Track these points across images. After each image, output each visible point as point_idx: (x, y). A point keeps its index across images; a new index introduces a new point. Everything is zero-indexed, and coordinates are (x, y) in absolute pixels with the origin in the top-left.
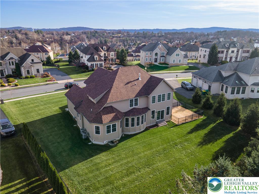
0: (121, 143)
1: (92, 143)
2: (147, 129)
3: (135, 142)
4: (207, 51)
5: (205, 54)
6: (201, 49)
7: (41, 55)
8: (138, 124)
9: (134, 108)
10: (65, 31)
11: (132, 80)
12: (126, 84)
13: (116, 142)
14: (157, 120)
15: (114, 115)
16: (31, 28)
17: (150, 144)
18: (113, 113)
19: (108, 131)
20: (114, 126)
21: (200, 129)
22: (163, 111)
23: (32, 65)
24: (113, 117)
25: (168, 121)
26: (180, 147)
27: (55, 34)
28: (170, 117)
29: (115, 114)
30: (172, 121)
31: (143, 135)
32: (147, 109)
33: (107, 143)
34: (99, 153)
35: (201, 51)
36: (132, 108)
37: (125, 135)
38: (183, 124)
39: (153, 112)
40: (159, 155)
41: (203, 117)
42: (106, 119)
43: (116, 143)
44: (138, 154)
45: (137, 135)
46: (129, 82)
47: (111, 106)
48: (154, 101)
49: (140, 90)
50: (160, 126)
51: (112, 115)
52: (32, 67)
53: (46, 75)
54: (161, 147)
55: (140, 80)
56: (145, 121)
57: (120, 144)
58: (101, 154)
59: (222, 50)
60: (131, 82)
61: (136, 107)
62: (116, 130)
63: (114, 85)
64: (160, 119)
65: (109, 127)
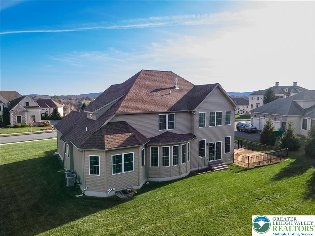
0: (143, 194)
1: (84, 194)
2: (192, 174)
3: (171, 193)
4: (260, 99)
5: (258, 102)
6: (252, 98)
7: (48, 111)
8: (176, 162)
9: (167, 132)
10: (85, 97)
11: (163, 87)
12: (152, 92)
13: (132, 191)
14: (211, 161)
15: (129, 136)
16: (48, 95)
17: (202, 196)
18: (126, 133)
19: (117, 169)
20: (129, 158)
21: (292, 174)
22: (219, 144)
23: (25, 110)
24: (126, 140)
25: (229, 165)
26: (267, 202)
27: (73, 99)
28: (232, 156)
29: (130, 134)
30: (234, 164)
31: (186, 183)
32: (191, 136)
33: (113, 193)
34: (93, 212)
35: (252, 100)
36: (163, 131)
37: (150, 182)
38: (256, 167)
39: (202, 143)
40: (227, 216)
41: (288, 160)
42: (112, 141)
43: (133, 193)
44: (179, 213)
45: (175, 182)
46: (159, 89)
47: (125, 122)
48: (202, 124)
49: (179, 102)
50: (216, 170)
51: (124, 137)
52: (26, 113)
53: (44, 123)
54: (226, 200)
55: (177, 89)
56: (188, 159)
57: (140, 196)
58: (98, 214)
59: (281, 95)
60: (161, 89)
61: (171, 130)
62: (133, 167)
63: (131, 89)
64: (214, 159)
65: (117, 159)
